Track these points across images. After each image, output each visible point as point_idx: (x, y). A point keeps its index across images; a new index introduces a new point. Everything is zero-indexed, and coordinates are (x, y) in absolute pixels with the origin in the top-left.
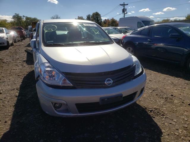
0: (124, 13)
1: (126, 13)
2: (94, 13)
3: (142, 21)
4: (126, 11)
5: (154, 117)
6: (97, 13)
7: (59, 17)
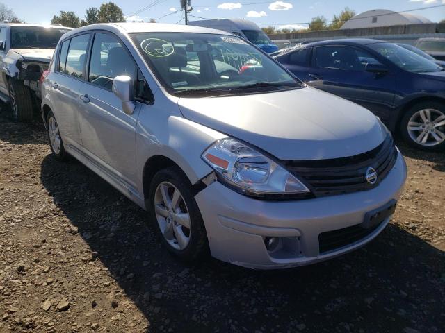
0: (186, 9)
1: (191, 10)
2: (105, 4)
3: (243, 31)
4: (189, 5)
5: (430, 241)
6: (112, 4)
7: (8, 10)
